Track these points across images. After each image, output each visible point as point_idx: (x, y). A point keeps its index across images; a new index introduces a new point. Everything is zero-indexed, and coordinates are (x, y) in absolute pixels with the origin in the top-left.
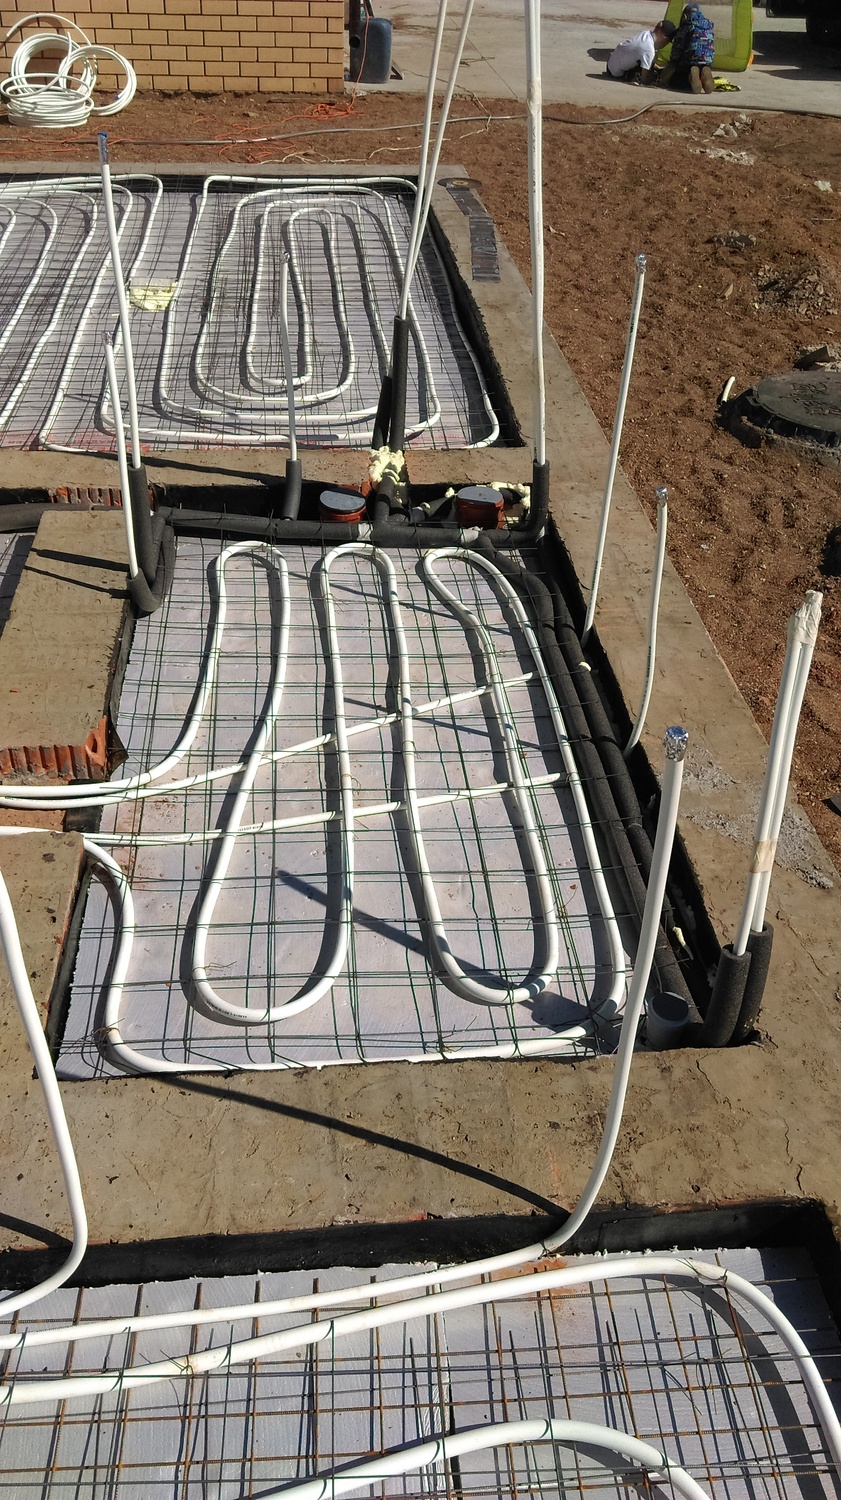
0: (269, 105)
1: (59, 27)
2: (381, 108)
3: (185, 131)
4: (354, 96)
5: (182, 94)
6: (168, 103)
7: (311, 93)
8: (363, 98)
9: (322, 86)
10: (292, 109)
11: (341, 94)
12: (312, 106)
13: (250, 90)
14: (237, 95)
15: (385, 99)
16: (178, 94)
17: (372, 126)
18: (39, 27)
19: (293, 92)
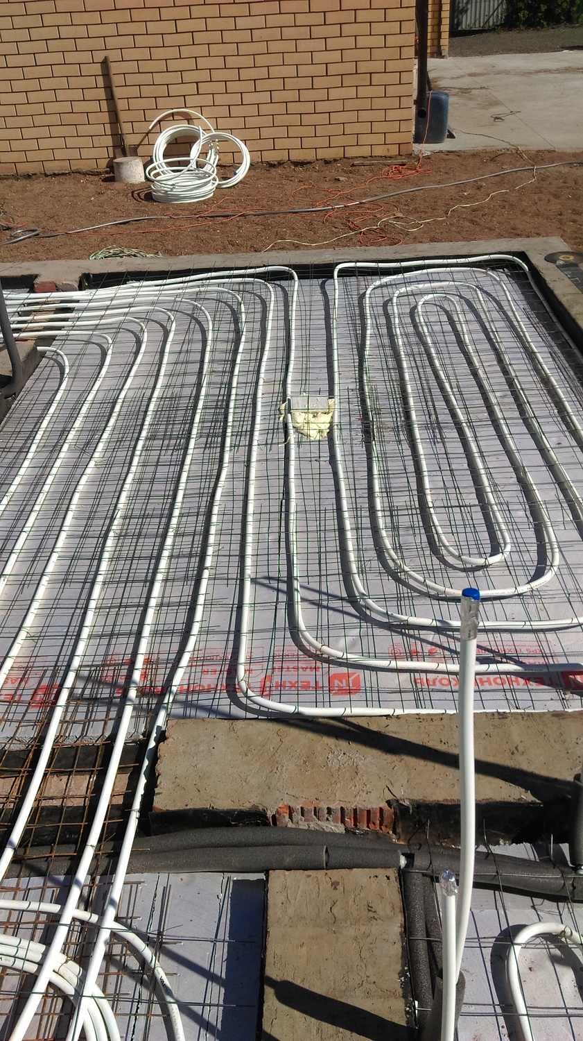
0: (354, 168)
1: (189, 119)
2: (443, 165)
3: (291, 199)
4: (420, 155)
5: (284, 163)
6: (274, 171)
7: (385, 156)
8: (428, 157)
9: (394, 150)
10: (372, 171)
11: (410, 155)
12: (387, 168)
13: (337, 157)
14: (327, 162)
15: (446, 157)
16: (280, 164)
17: (439, 183)
18: (173, 120)
19: (371, 156)
